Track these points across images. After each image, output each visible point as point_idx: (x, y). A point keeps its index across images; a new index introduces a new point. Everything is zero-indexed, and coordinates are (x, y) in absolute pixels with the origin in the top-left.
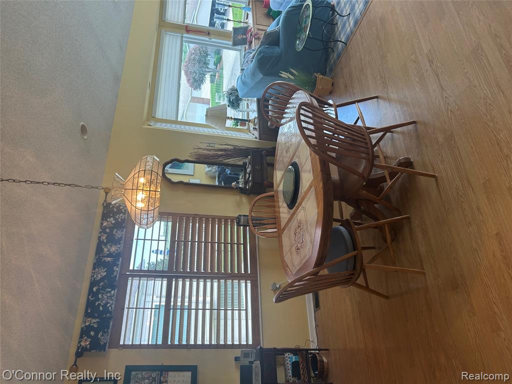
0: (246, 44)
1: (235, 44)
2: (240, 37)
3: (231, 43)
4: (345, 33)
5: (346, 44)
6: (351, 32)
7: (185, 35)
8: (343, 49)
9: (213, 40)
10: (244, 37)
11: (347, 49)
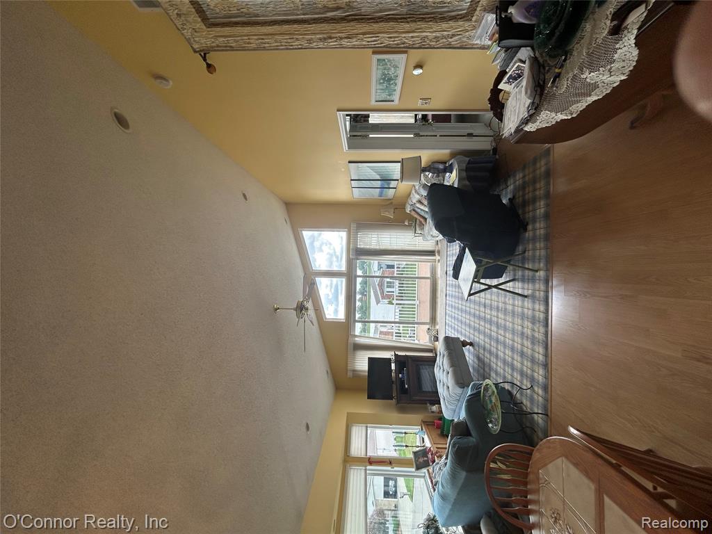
0: (429, 465)
1: (418, 468)
2: (421, 460)
3: (414, 470)
4: (538, 405)
5: (547, 415)
6: (546, 400)
7: (368, 467)
8: (546, 422)
9: (396, 469)
10: (426, 459)
11: (551, 420)
